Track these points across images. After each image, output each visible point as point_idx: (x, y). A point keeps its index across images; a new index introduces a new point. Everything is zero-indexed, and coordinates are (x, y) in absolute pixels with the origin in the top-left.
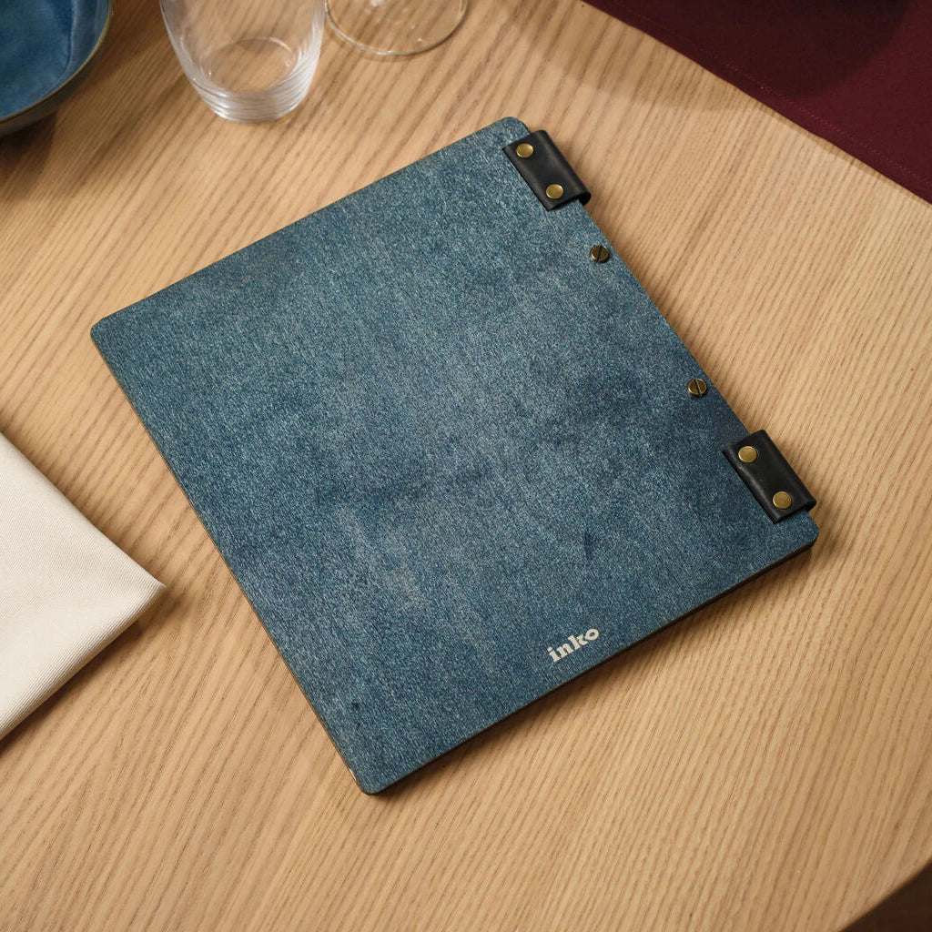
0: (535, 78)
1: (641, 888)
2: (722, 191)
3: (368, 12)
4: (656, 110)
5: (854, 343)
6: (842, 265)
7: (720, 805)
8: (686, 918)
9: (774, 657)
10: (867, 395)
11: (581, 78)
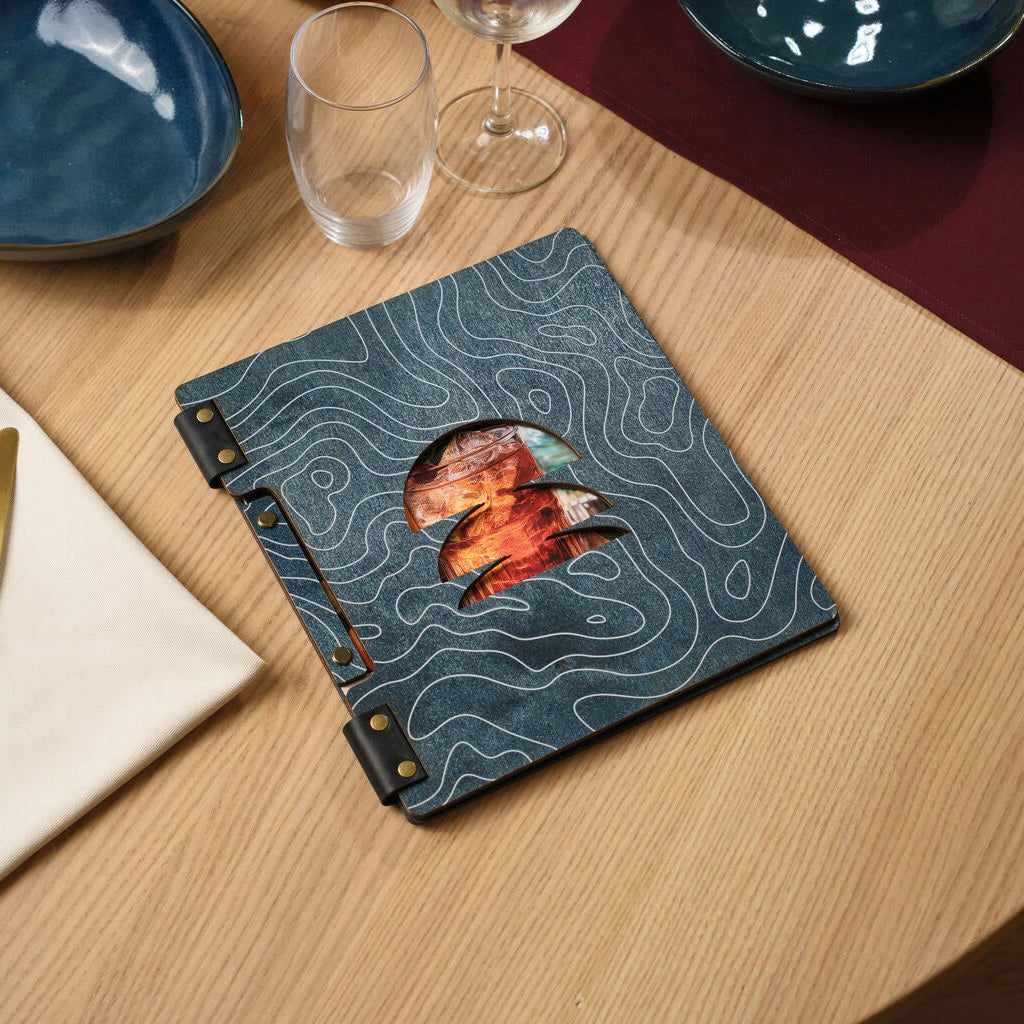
0: (628, 220)
1: (697, 961)
2: (799, 331)
3: (473, 152)
4: (740, 254)
5: (917, 476)
6: (908, 405)
7: (774, 890)
8: (738, 990)
9: (830, 758)
10: (926, 525)
11: (670, 222)
